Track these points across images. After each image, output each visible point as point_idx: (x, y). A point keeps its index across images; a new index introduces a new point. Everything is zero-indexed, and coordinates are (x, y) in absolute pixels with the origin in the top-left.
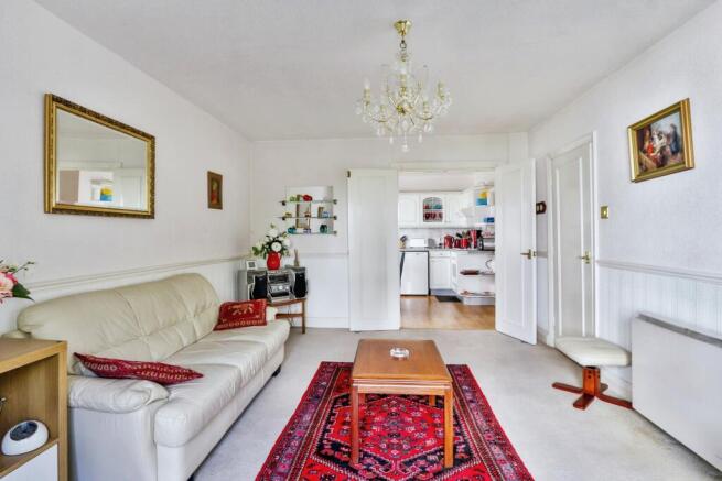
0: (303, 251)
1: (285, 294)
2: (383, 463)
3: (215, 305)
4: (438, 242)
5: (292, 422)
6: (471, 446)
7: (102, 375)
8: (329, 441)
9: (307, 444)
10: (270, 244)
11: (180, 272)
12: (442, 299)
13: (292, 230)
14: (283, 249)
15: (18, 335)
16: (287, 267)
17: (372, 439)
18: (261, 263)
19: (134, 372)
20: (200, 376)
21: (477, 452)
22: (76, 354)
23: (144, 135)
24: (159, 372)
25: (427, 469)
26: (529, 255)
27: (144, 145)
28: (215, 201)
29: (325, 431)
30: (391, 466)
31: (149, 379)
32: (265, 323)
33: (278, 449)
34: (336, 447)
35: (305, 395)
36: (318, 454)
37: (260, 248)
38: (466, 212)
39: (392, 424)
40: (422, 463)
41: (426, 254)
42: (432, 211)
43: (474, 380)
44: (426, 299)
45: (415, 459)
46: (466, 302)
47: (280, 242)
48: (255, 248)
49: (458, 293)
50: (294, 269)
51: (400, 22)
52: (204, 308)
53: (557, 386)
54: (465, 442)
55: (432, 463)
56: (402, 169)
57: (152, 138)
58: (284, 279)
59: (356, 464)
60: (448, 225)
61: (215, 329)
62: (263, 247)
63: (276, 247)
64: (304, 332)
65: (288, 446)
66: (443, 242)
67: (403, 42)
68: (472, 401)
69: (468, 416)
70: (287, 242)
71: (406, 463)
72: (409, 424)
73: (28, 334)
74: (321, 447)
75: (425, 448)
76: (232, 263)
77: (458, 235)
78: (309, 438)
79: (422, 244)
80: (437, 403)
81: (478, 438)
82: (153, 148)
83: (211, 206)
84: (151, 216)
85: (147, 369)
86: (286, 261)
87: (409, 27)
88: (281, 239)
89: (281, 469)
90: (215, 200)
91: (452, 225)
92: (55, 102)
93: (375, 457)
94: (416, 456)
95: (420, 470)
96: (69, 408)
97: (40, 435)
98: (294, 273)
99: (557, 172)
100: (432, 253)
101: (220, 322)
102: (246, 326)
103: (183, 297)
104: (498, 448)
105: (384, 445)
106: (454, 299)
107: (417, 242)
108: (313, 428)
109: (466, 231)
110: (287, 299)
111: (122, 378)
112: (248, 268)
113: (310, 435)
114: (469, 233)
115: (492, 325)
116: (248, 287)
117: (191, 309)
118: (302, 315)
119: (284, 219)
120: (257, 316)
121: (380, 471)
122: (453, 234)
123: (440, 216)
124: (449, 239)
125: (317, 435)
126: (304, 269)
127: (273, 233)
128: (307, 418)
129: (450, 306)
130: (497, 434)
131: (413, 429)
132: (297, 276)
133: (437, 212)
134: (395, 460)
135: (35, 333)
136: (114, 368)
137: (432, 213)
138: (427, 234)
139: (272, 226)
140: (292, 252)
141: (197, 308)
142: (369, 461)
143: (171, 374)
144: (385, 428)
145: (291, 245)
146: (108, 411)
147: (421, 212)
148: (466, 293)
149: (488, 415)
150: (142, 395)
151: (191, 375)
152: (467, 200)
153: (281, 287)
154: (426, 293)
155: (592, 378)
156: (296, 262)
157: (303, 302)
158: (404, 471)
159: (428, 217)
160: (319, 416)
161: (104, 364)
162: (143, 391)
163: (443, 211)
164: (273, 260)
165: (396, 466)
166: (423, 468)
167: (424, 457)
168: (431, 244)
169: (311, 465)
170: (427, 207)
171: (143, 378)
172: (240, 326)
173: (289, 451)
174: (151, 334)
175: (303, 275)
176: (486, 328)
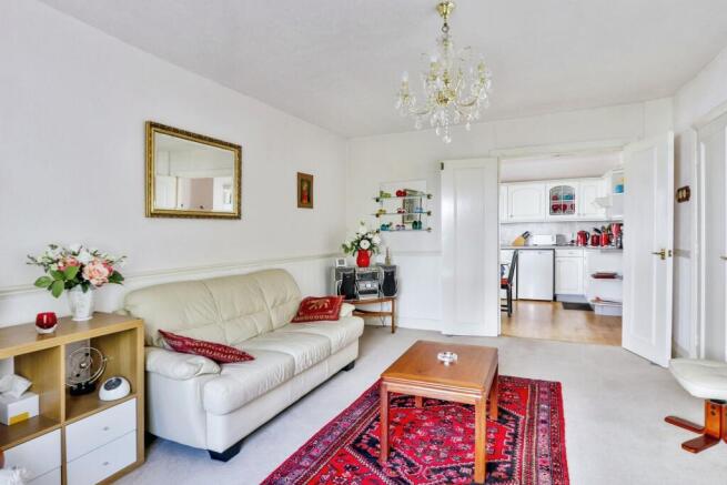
0: (396, 248)
1: (374, 292)
2: (410, 465)
3: (297, 298)
4: (569, 238)
5: (343, 414)
6: (517, 466)
7: (176, 349)
8: (368, 436)
9: (347, 435)
10: (359, 242)
11: (266, 267)
12: (567, 306)
13: (385, 227)
14: (372, 246)
15: (123, 313)
16: (378, 265)
17: (411, 442)
18: (351, 260)
19: (193, 348)
20: (252, 359)
21: (520, 474)
22: (160, 331)
23: (231, 145)
24: (213, 351)
25: (454, 481)
26: (662, 255)
27: (232, 154)
28: (305, 201)
29: (370, 427)
30: (417, 470)
31: (204, 355)
32: (337, 318)
33: (319, 436)
34: (373, 443)
35: (367, 392)
36: (354, 446)
37: (349, 246)
38: (601, 202)
39: (440, 432)
40: (451, 473)
41: (552, 252)
42: (561, 202)
43: (560, 401)
44: (550, 306)
45: (446, 469)
46: (598, 311)
47: (370, 240)
48: (344, 246)
49: (589, 300)
50: (384, 267)
51: (442, 5)
52: (283, 302)
53: (670, 420)
54: (512, 463)
55: (462, 475)
56: (504, 156)
57: (239, 148)
58: (373, 276)
59: (384, 461)
60: (582, 218)
61: (293, 321)
62: (353, 244)
63: (365, 245)
64: (393, 332)
65: (329, 434)
66: (575, 239)
67: (445, 25)
68: (544, 422)
69: (530, 437)
70: (376, 240)
71: (434, 470)
72: (458, 434)
73: (128, 312)
74: (359, 440)
75: (463, 460)
76: (322, 260)
77: (596, 230)
78: (351, 431)
79: (549, 241)
80: (499, 417)
81: (529, 460)
82: (240, 156)
83: (301, 204)
84: (238, 217)
85: (203, 347)
86: (377, 259)
87: (452, 9)
88: (370, 236)
89: (314, 453)
90: (305, 197)
91: (588, 218)
92: (154, 127)
93: (405, 459)
94: (449, 466)
95: (446, 479)
96: (146, 373)
97: (123, 389)
98: (383, 271)
99: (703, 146)
100: (559, 252)
101: (298, 315)
102: (319, 320)
103: (264, 290)
104: (548, 475)
105: (420, 450)
106: (587, 308)
107: (542, 238)
108: (360, 422)
109: (606, 226)
110: (375, 297)
111: (186, 353)
112: (338, 265)
113: (354, 428)
114: (610, 229)
115: (618, 341)
116: (337, 284)
117: (270, 302)
118: (392, 314)
119: (377, 216)
120: (330, 312)
121: (404, 473)
122: (589, 229)
123: (572, 207)
124: (584, 236)
125: (360, 429)
126: (394, 267)
127: (363, 231)
128: (358, 412)
129: (580, 316)
130: (555, 460)
131: (460, 439)
132: (386, 274)
133: (568, 202)
134: (425, 466)
135: (132, 312)
136: (179, 344)
137: (561, 204)
138: (556, 230)
139: (362, 224)
140: (383, 249)
141: (275, 301)
142: (398, 460)
143: (224, 354)
144: (431, 433)
145: (382, 242)
146: (168, 377)
147: (547, 204)
148: (598, 300)
149: (557, 438)
150: (192, 368)
151: (244, 357)
152: (604, 187)
153: (369, 285)
154: (551, 299)
155: (717, 415)
156: (387, 259)
157: (393, 300)
158: (429, 477)
159: (555, 209)
160: (370, 412)
161: (177, 340)
162: (196, 365)
163: (576, 202)
164: (363, 258)
165: (422, 471)
166: (450, 478)
167: (457, 469)
168: (561, 241)
169: (342, 454)
170: (555, 198)
171: (200, 354)
172: (313, 320)
173: (329, 439)
174: (228, 320)
175: (393, 274)
176: (612, 344)
